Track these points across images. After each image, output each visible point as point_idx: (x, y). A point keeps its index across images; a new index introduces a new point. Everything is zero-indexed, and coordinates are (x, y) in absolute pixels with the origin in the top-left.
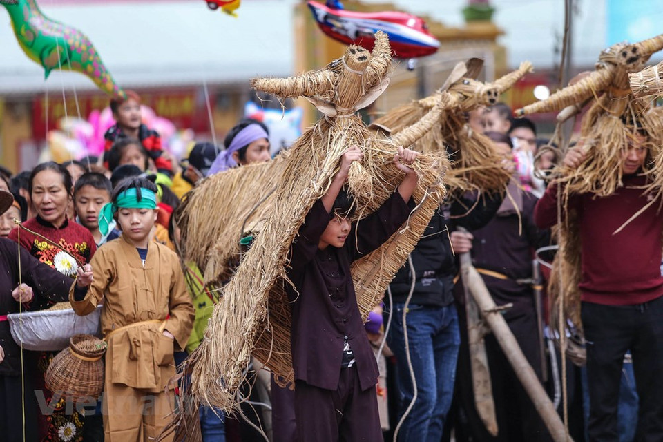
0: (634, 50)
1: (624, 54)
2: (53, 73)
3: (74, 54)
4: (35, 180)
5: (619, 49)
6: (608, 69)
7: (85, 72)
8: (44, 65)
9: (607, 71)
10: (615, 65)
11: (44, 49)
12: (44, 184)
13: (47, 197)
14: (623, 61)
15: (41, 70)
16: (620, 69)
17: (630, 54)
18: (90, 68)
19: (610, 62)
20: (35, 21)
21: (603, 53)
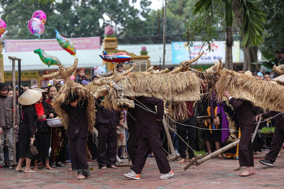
0: (188, 62)
1: (186, 63)
2: (50, 66)
3: (54, 61)
4: (50, 89)
5: (184, 62)
6: (182, 66)
7: (57, 65)
8: (48, 65)
9: (181, 67)
10: (183, 66)
11: (47, 61)
12: (52, 90)
13: (53, 93)
14: (185, 65)
15: (48, 66)
16: (185, 67)
17: (187, 63)
18: (58, 64)
19: (182, 65)
20: (44, 55)
21: (181, 63)
